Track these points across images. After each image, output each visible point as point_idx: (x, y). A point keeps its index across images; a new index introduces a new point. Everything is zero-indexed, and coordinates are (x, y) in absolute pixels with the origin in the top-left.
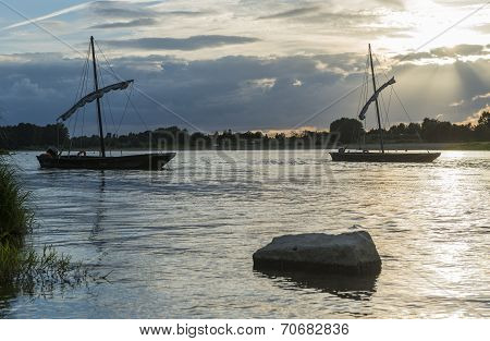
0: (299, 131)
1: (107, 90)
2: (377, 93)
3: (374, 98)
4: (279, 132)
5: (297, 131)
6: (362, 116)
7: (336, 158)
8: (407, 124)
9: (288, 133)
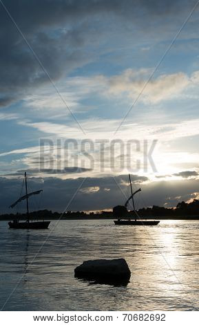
0: (100, 211)
1: (31, 194)
2: (133, 195)
3: (132, 197)
4: (91, 212)
5: (99, 211)
6: (126, 205)
7: (117, 223)
8: (146, 208)
9: (95, 212)
